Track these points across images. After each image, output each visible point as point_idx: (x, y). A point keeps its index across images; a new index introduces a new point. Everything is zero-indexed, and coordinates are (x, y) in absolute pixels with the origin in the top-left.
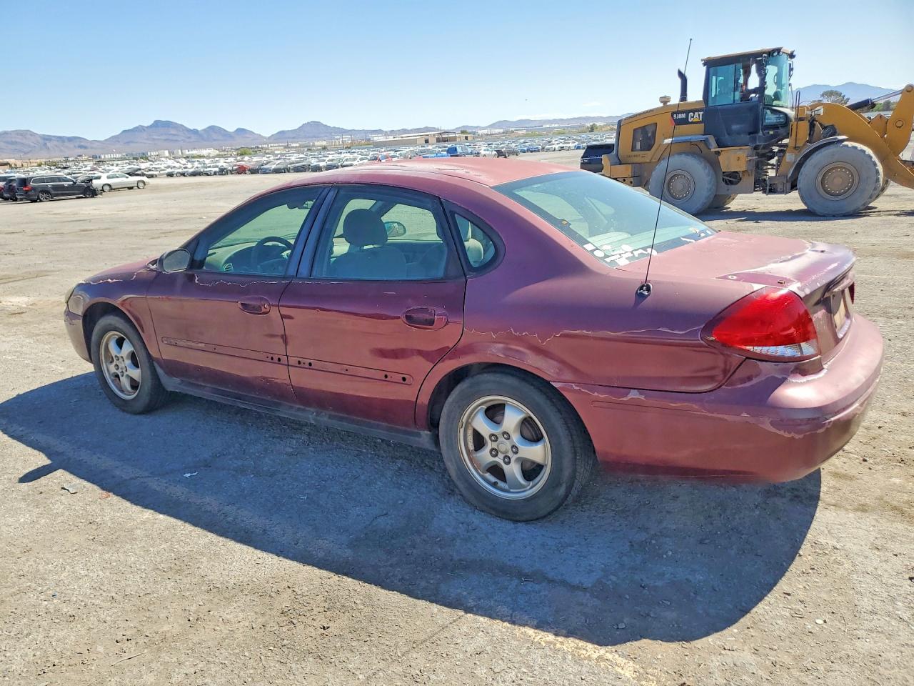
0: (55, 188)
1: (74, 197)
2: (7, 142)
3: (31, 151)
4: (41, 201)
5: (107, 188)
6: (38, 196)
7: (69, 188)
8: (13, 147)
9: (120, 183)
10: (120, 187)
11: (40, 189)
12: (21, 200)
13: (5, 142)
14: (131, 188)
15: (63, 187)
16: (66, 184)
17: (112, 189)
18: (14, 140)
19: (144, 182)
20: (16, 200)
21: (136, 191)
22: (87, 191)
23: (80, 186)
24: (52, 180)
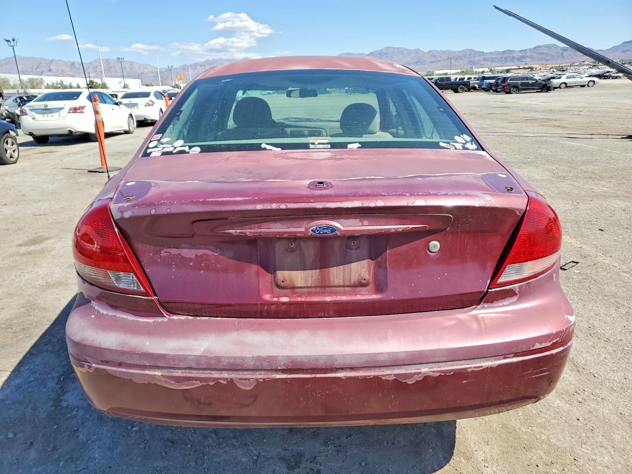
0: (522, 84)
1: (535, 91)
2: (538, 53)
3: (551, 59)
4: (511, 93)
5: (563, 86)
6: (510, 90)
7: (533, 84)
8: (541, 56)
9: (575, 82)
10: (574, 85)
11: (513, 85)
12: (501, 91)
13: (536, 53)
14: (583, 86)
15: (528, 84)
16: (530, 82)
17: (567, 86)
18: (542, 51)
19: (594, 82)
20: (498, 92)
21: (586, 88)
22: (545, 87)
23: (540, 84)
24: (523, 79)
